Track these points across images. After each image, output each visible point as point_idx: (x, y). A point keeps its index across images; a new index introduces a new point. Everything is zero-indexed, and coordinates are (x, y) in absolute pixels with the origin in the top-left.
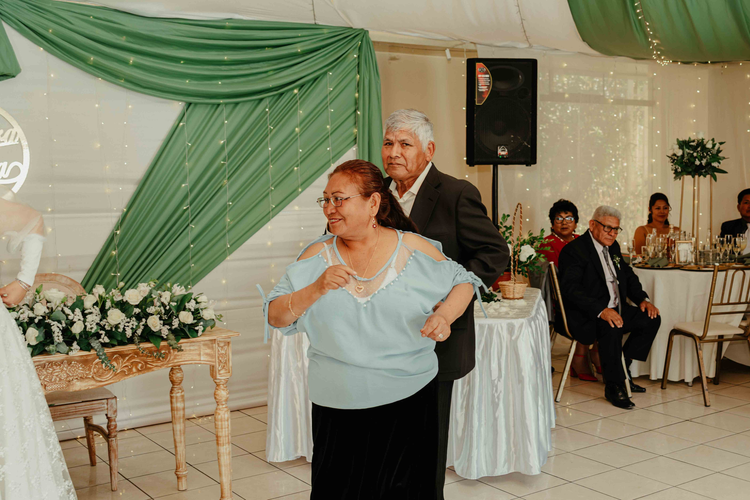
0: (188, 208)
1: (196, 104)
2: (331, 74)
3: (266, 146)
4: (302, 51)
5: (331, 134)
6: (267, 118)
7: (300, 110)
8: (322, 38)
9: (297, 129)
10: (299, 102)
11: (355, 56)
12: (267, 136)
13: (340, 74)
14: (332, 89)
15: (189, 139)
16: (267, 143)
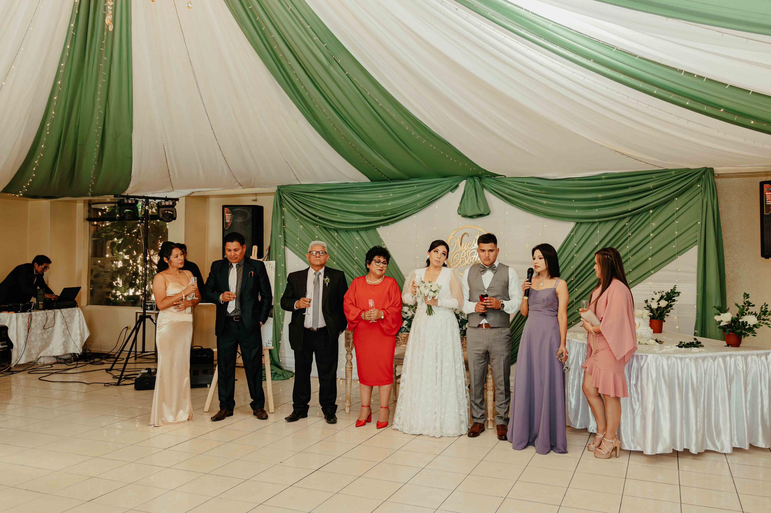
0: (574, 280)
1: (582, 223)
2: (676, 199)
3: (626, 245)
4: (652, 186)
5: (677, 237)
6: (627, 229)
7: (652, 222)
8: (667, 178)
9: (651, 235)
10: (651, 218)
11: (699, 186)
12: (627, 238)
13: (686, 198)
14: (677, 209)
15: (576, 243)
16: (627, 243)
